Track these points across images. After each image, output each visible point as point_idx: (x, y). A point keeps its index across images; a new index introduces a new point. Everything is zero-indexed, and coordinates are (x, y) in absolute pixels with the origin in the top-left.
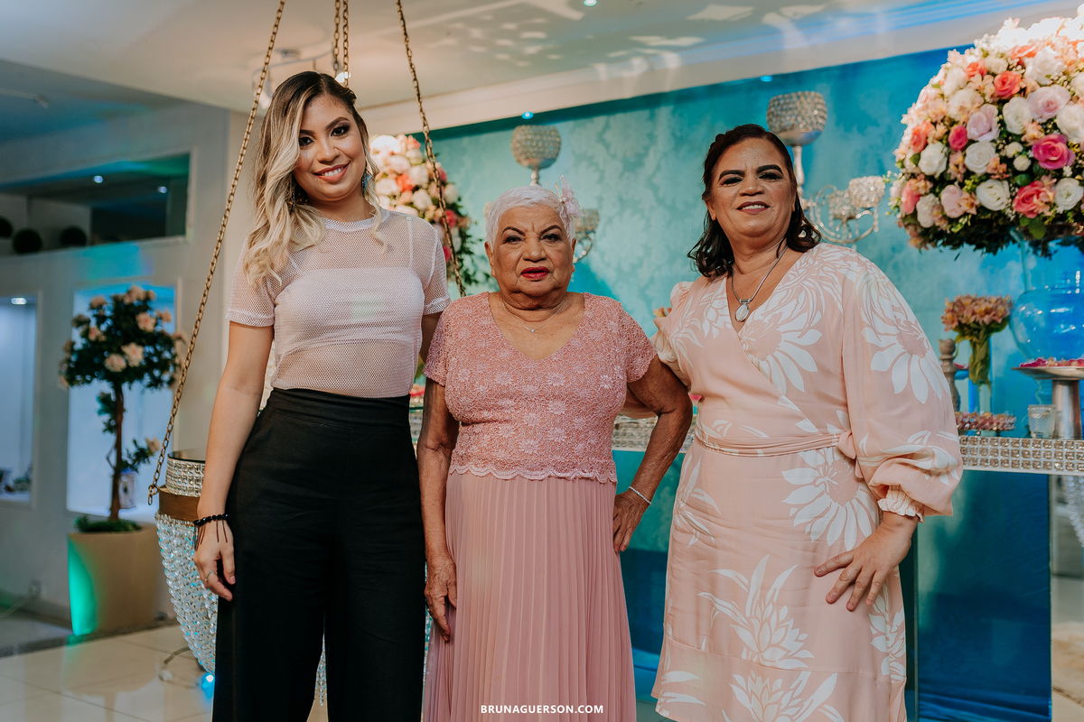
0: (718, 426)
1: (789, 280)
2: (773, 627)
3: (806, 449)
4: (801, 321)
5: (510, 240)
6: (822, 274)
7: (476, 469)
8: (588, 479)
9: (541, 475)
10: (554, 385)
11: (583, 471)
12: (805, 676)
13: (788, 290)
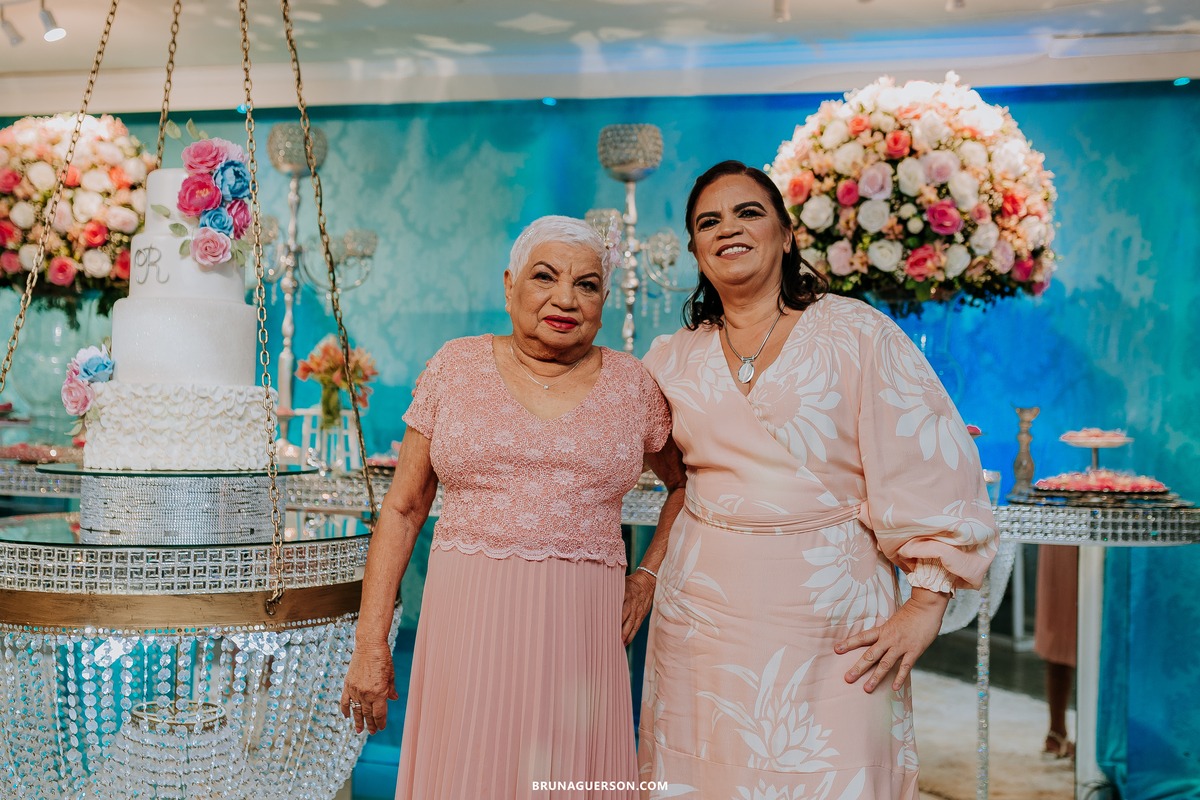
0: (726, 501)
1: (798, 336)
2: (791, 727)
3: (827, 525)
4: (821, 381)
5: (540, 276)
6: (834, 328)
7: (465, 546)
8: (594, 561)
9: (539, 555)
10: (563, 451)
11: (589, 552)
12: (830, 777)
13: (799, 347)
